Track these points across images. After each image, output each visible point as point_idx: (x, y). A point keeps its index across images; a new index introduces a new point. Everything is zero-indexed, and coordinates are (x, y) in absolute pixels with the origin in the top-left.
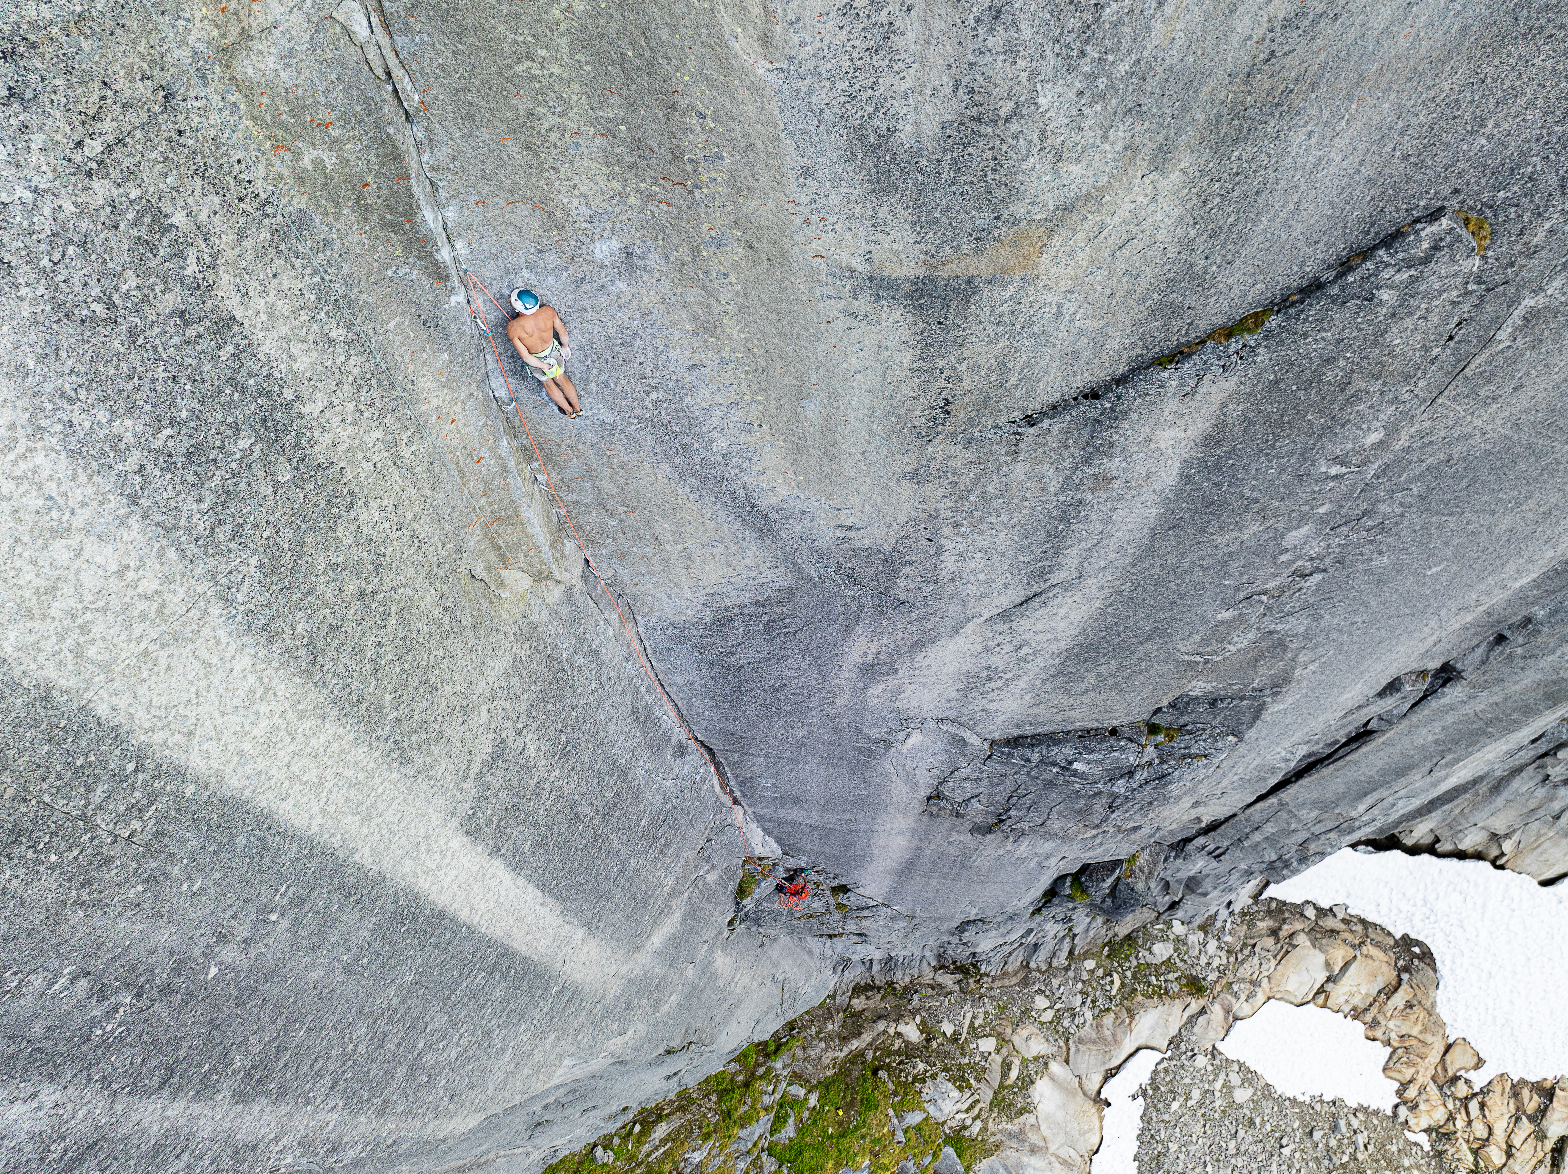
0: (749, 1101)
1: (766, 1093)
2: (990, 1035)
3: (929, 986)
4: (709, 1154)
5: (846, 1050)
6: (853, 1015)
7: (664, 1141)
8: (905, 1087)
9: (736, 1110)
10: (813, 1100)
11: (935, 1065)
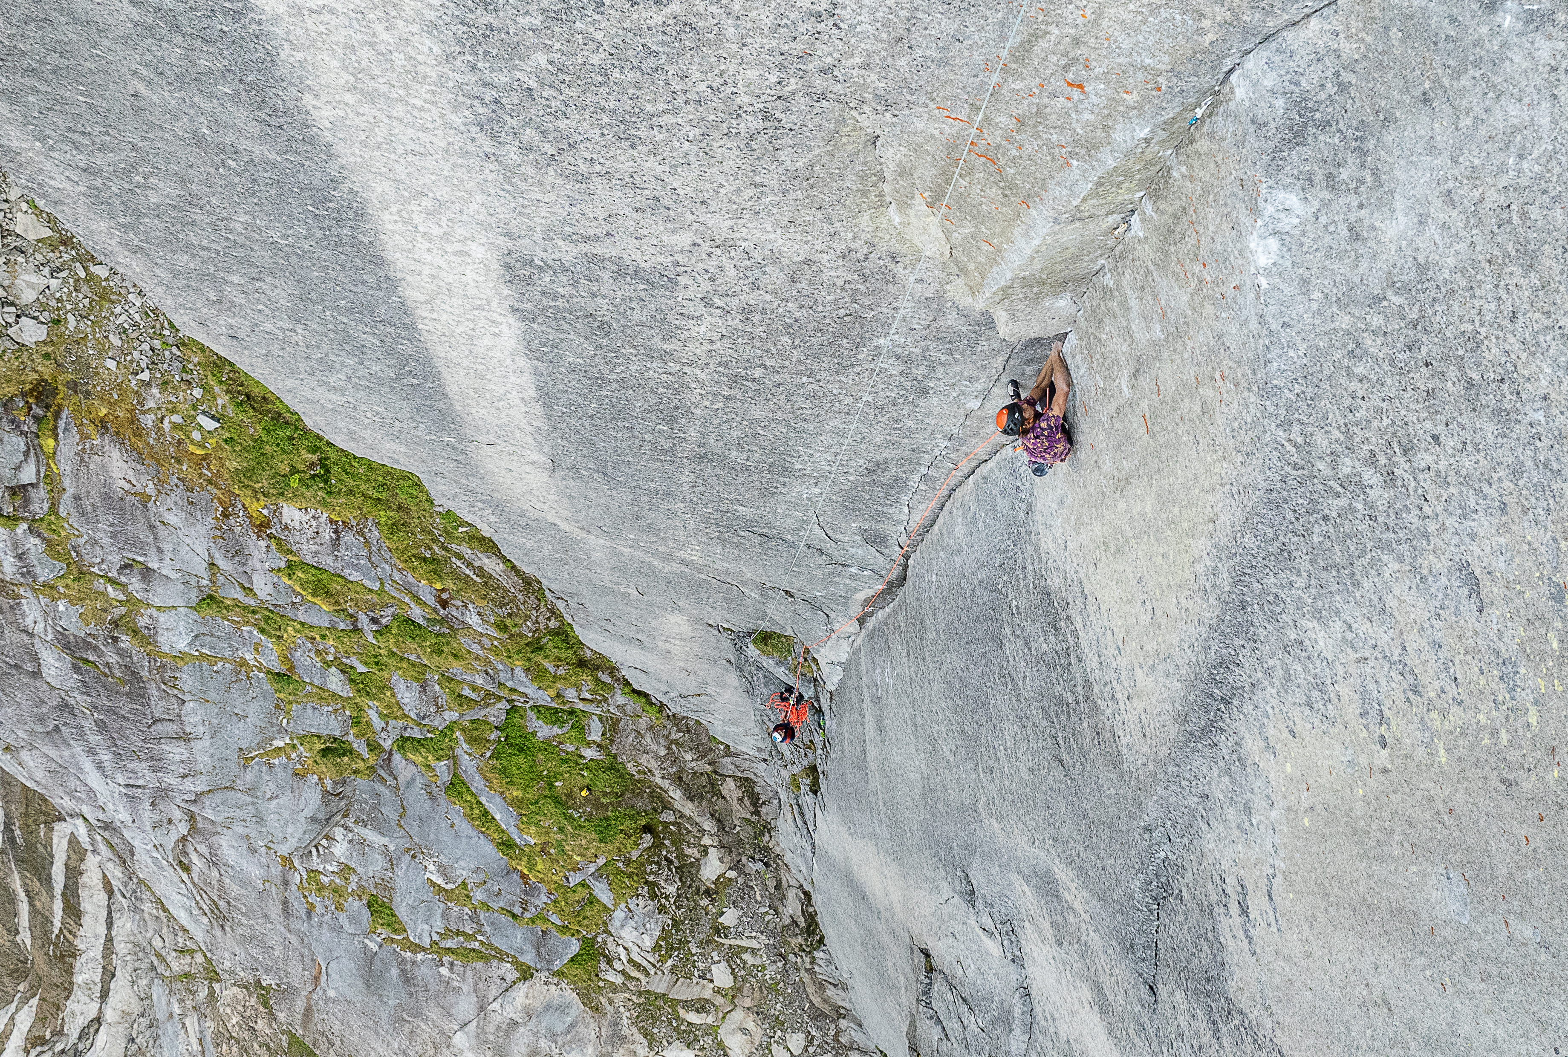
0: (561, 672)
1: (579, 690)
2: (735, 978)
3: (779, 882)
4: (482, 635)
5: (665, 784)
6: (713, 784)
7: (481, 572)
8: (638, 873)
9: (546, 657)
10: (590, 753)
11: (678, 907)
